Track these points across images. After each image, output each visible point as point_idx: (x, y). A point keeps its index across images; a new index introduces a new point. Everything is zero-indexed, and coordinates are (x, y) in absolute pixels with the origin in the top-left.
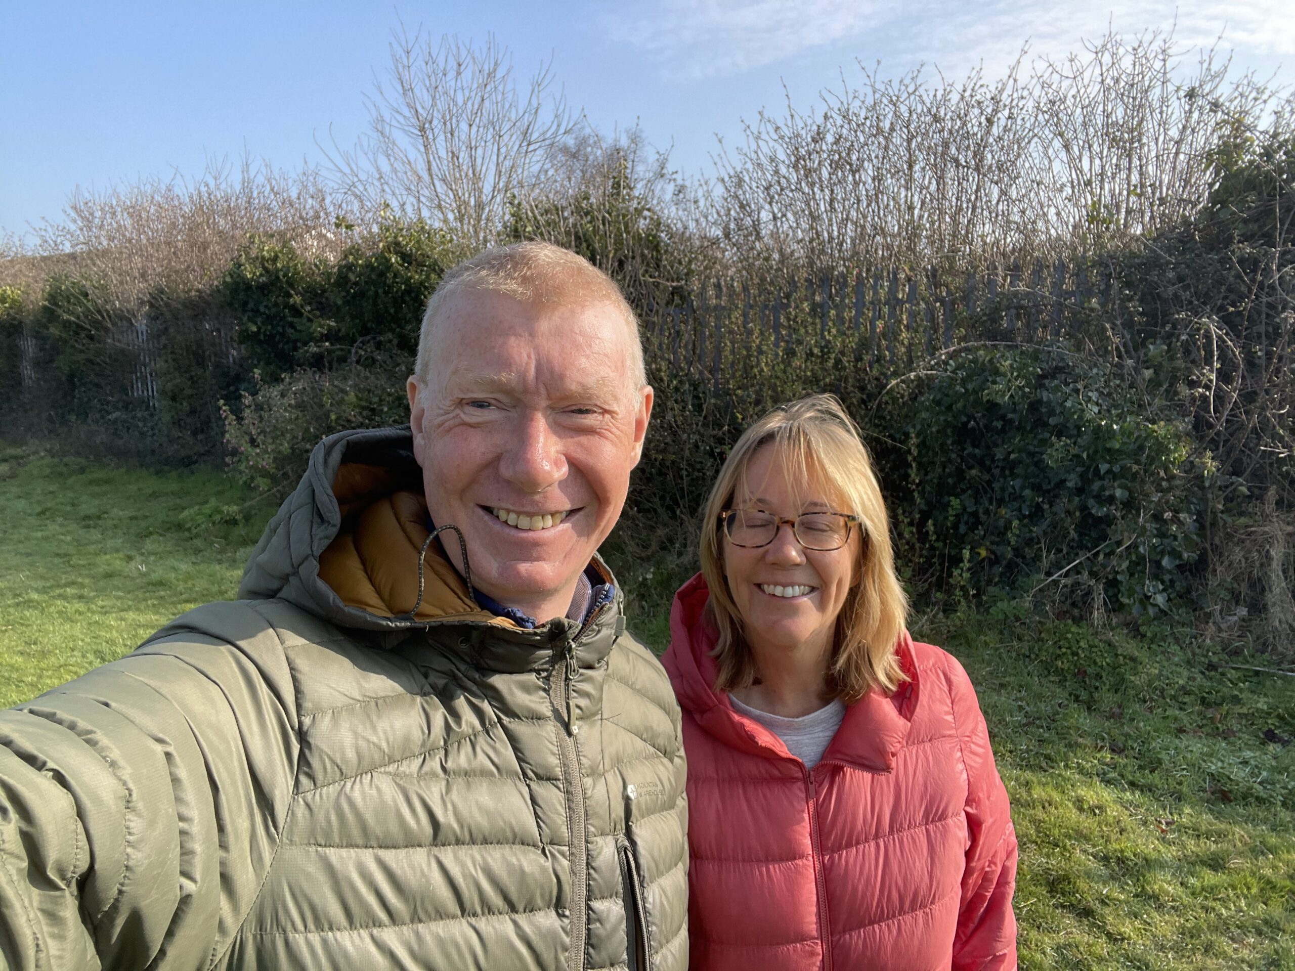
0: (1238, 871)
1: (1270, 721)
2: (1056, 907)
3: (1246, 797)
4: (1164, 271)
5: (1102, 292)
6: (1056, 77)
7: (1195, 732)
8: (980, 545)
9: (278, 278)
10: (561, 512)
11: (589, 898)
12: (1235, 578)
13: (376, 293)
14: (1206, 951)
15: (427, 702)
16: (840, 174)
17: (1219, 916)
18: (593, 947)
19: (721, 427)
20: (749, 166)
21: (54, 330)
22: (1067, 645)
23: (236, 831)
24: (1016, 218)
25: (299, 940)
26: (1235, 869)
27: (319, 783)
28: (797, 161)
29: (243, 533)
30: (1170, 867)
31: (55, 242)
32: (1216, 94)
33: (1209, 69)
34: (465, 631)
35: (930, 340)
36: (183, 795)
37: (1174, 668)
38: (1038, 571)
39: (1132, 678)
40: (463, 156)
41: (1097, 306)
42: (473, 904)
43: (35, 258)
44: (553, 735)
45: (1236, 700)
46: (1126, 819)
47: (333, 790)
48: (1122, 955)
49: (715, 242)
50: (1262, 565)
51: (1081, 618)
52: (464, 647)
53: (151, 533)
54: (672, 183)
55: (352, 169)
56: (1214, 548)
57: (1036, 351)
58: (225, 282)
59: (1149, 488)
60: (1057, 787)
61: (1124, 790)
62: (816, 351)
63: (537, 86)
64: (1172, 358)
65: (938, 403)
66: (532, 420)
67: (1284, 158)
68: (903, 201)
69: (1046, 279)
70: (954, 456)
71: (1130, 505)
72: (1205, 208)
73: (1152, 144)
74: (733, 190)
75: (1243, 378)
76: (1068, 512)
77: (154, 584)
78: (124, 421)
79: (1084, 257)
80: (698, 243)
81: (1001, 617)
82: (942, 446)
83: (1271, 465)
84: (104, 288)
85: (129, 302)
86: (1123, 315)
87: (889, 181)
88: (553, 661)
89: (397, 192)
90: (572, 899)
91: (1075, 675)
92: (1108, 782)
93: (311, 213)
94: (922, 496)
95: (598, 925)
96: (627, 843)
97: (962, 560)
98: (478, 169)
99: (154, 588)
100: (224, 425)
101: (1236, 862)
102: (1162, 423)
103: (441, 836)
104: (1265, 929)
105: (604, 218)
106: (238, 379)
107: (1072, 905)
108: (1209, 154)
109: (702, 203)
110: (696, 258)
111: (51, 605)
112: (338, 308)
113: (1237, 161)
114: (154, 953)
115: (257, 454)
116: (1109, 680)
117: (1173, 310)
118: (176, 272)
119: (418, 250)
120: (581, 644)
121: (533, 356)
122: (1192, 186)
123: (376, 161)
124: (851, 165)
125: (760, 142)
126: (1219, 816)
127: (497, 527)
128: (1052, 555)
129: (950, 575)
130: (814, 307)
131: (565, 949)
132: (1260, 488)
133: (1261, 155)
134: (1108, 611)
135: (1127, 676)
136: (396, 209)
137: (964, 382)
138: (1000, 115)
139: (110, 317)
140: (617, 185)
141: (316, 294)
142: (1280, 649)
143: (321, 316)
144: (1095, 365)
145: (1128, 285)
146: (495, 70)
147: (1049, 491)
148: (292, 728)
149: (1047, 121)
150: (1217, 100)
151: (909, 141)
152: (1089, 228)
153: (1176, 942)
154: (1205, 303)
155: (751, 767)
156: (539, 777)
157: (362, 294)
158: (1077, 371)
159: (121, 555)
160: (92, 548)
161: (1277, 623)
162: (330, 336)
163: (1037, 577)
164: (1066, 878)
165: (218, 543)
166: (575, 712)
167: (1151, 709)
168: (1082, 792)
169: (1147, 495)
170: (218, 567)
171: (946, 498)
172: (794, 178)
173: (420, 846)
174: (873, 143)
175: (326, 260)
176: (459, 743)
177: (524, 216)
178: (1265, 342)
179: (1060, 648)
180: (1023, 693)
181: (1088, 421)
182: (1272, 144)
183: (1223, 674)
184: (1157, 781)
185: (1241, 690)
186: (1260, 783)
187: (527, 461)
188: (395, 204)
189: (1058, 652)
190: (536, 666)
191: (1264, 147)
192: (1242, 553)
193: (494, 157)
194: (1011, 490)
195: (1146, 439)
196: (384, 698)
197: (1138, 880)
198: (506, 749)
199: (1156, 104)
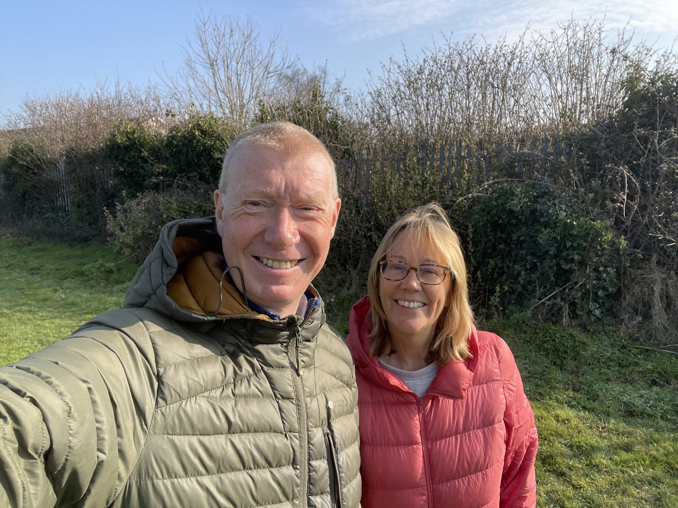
0: (638, 452)
1: (654, 375)
2: (546, 471)
3: (642, 414)
4: (599, 143)
5: (567, 153)
6: (544, 42)
7: (616, 381)
8: (504, 284)
9: (135, 142)
10: (295, 260)
11: (309, 460)
12: (636, 302)
13: (188, 150)
14: (623, 493)
15: (224, 359)
16: (432, 91)
17: (630, 475)
18: (312, 484)
19: (370, 222)
20: (385, 86)
21: (14, 170)
22: (549, 336)
23: (126, 427)
24: (522, 114)
25: (159, 483)
26: (637, 451)
27: (168, 402)
28: (410, 84)
29: (116, 277)
30: (604, 450)
31: (16, 123)
32: (626, 51)
33: (622, 39)
34: (244, 322)
35: (479, 178)
36: (98, 409)
37: (605, 348)
38: (534, 297)
39: (583, 353)
40: (234, 79)
41: (565, 160)
42: (249, 463)
43: (4, 131)
44: (290, 376)
45: (636, 364)
46: (581, 426)
47: (176, 406)
48: (580, 496)
49: (366, 126)
50: (649, 295)
51: (557, 322)
52: (243, 330)
53: (67, 278)
54: (344, 95)
55: (174, 86)
56: (625, 286)
57: (534, 184)
58: (106, 144)
59: (592, 254)
60: (545, 409)
61: (580, 411)
62: (420, 183)
63: (272, 43)
64: (603, 188)
65: (483, 210)
66: (282, 212)
67: (661, 84)
68: (464, 105)
69: (538, 146)
70: (491, 238)
71: (582, 264)
72: (621, 110)
73: (593, 77)
74: (376, 98)
75: (640, 198)
76: (550, 267)
77: (69, 304)
78: (52, 218)
79: (558, 135)
80: (357, 126)
81: (515, 321)
82: (485, 232)
83: (654, 243)
84: (41, 147)
85: (55, 154)
86: (579, 165)
87: (457, 95)
88: (290, 337)
89: (198, 97)
90: (301, 460)
91: (554, 351)
92: (572, 407)
93: (153, 108)
94: (475, 259)
95: (314, 473)
96: (328, 431)
97: (495, 292)
98: (241, 86)
99: (69, 307)
100: (106, 220)
101: (637, 448)
102: (599, 221)
103: (233, 429)
104: (653, 482)
105: (308, 112)
106: (113, 196)
107: (554, 470)
108: (623, 82)
109: (360, 105)
110: (356, 134)
111: (14, 316)
112: (167, 159)
113: (636, 86)
114: (85, 491)
115: (124, 236)
116: (571, 354)
117: (604, 163)
118: (80, 139)
119: (209, 128)
120: (303, 329)
121: (283, 180)
122: (613, 99)
123: (187, 81)
124: (437, 86)
125: (390, 74)
126: (628, 424)
127: (261, 267)
128: (542, 290)
129: (489, 300)
130: (419, 159)
131: (298, 486)
132: (648, 255)
133: (649, 83)
134: (571, 318)
135: (580, 352)
136: (198, 107)
137: (496, 199)
138: (514, 61)
139: (45, 163)
140: (315, 96)
141: (155, 151)
142: (658, 338)
143: (158, 163)
144: (564, 191)
145: (581, 150)
146: (250, 34)
147: (540, 256)
148: (154, 374)
149: (539, 64)
150: (627, 54)
151: (468, 74)
152: (560, 120)
153: (608, 489)
154: (620, 159)
155: (389, 397)
156: (283, 398)
157: (180, 152)
158: (555, 194)
159: (51, 289)
160: (36, 285)
161: (657, 325)
162: (164, 173)
163: (533, 301)
164: (551, 457)
165: (103, 282)
166: (301, 364)
167: (593, 369)
168: (559, 412)
169: (591, 258)
170: (103, 296)
171: (487, 260)
172: (408, 92)
173: (221, 434)
174: (449, 75)
175: (162, 133)
176: (241, 380)
177: (266, 111)
178: (651, 180)
179: (546, 337)
180: (527, 361)
181: (561, 220)
182: (654, 78)
183: (629, 351)
184: (597, 406)
185: (639, 359)
186: (649, 407)
187: (279, 232)
188: (197, 104)
189: (545, 339)
190: (281, 340)
191: (650, 79)
192: (639, 288)
193: (250, 80)
194: (520, 255)
195: (590, 229)
196: (202, 358)
197: (588, 457)
198: (266, 383)
199: (596, 57)
